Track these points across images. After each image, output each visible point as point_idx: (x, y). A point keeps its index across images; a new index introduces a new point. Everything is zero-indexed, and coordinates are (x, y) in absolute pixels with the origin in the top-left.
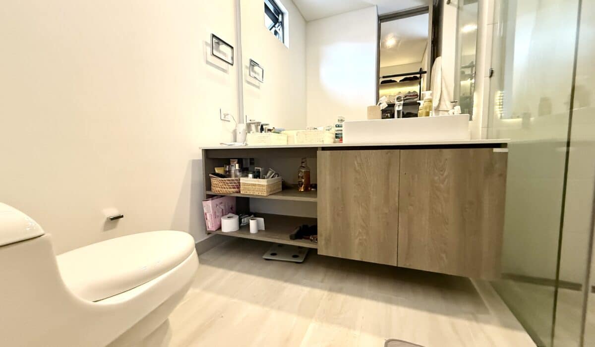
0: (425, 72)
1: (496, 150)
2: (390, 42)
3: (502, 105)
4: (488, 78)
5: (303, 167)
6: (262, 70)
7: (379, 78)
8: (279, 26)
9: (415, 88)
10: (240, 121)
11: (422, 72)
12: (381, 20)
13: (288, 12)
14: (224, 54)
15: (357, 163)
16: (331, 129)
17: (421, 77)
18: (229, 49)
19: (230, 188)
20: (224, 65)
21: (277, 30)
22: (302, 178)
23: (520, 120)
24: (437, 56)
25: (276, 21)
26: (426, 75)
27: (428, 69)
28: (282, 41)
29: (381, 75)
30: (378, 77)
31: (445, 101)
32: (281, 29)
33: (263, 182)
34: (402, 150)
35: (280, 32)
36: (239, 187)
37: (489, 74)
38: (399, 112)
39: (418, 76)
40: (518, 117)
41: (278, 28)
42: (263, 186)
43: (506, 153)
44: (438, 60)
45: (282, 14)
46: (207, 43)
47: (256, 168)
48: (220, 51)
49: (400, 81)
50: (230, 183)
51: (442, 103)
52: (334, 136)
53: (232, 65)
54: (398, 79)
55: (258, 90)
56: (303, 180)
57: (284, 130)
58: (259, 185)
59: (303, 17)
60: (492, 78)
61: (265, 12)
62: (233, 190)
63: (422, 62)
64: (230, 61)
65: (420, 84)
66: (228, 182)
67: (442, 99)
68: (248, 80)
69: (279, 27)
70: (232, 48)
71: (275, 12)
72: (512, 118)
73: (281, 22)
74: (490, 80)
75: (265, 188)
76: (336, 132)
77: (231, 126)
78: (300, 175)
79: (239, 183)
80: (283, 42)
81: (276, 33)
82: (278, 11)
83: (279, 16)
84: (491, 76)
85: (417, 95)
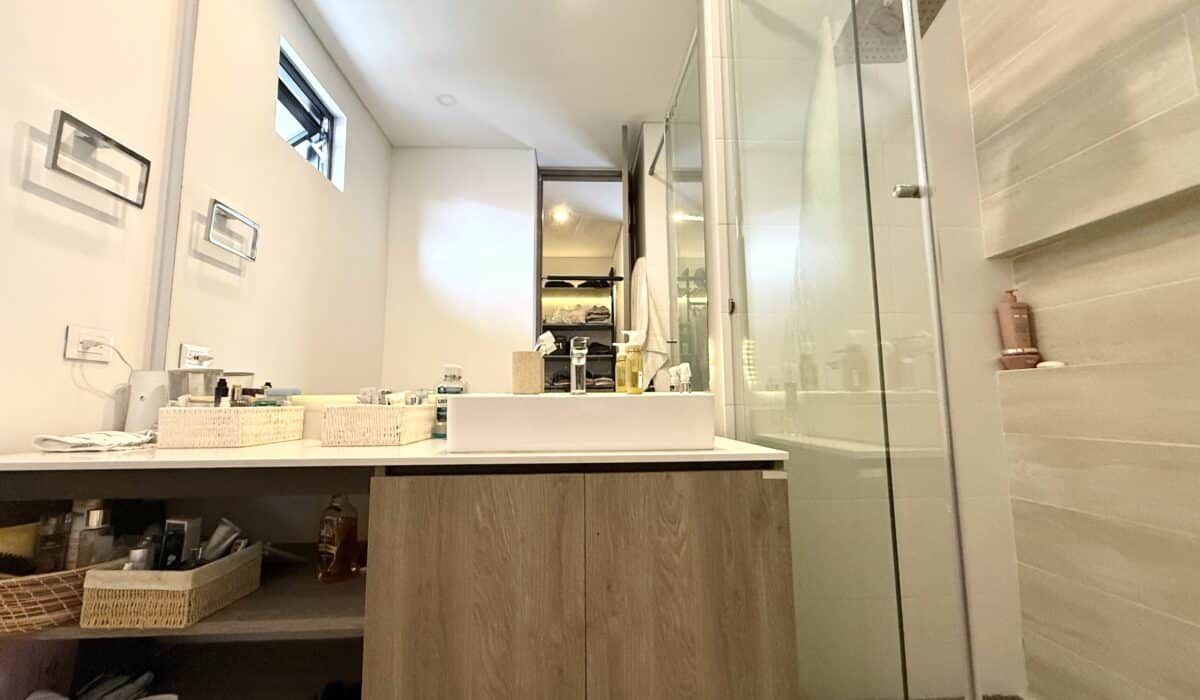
0: (621, 279)
1: (767, 474)
2: (560, 215)
3: (754, 365)
4: (727, 315)
5: (338, 509)
6: (252, 232)
7: (542, 279)
8: (320, 140)
9: (604, 301)
10: (154, 361)
11: (613, 278)
12: (543, 176)
13: (345, 119)
14: (116, 175)
15: (482, 509)
16: (426, 397)
17: (613, 284)
18: (136, 165)
19: (34, 612)
20: (109, 205)
21: (316, 147)
22: (331, 542)
23: (781, 394)
24: (638, 257)
25: (312, 128)
26: (622, 283)
27: (625, 273)
28: (326, 173)
29: (545, 274)
30: (539, 278)
31: (655, 335)
32: (325, 148)
33: (178, 581)
34: (588, 476)
35: (323, 155)
36: (76, 603)
37: (728, 310)
38: (579, 369)
39: (609, 282)
40: (777, 388)
41: (318, 144)
42: (173, 594)
43: (784, 482)
44: (640, 261)
45: (332, 118)
46: (35, 134)
47: (168, 521)
48: (95, 164)
49: (580, 286)
50: (36, 594)
51: (651, 338)
52: (434, 413)
53: (141, 206)
54: (576, 284)
55: (238, 277)
56: (334, 550)
57: (296, 393)
58: (159, 594)
59: (386, 137)
60: (734, 315)
61: (279, 98)
62: (46, 617)
63: (612, 257)
64: (134, 196)
65: (612, 295)
66: (28, 590)
67: (650, 332)
68: (200, 250)
69: (322, 143)
70: (146, 162)
71: (312, 109)
72: (768, 389)
73: (327, 134)
74: (731, 319)
75: (183, 601)
76: (439, 406)
77: (113, 377)
78: (323, 533)
79: (80, 587)
80: (330, 177)
81: (312, 153)
82: (322, 111)
83: (322, 120)
84: (732, 312)
85: (608, 314)
